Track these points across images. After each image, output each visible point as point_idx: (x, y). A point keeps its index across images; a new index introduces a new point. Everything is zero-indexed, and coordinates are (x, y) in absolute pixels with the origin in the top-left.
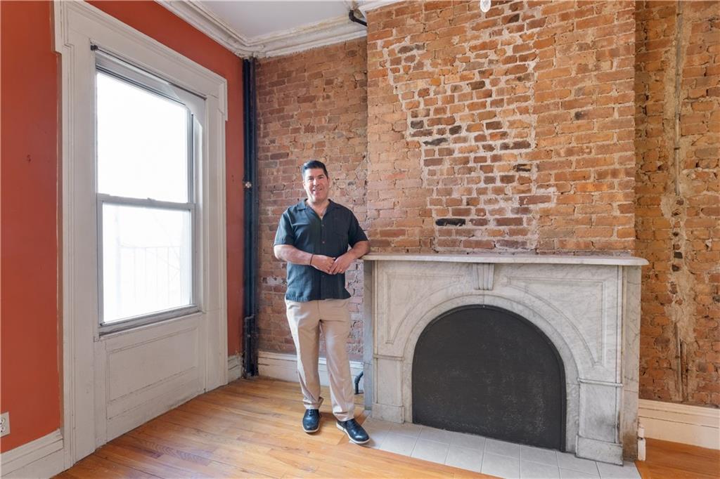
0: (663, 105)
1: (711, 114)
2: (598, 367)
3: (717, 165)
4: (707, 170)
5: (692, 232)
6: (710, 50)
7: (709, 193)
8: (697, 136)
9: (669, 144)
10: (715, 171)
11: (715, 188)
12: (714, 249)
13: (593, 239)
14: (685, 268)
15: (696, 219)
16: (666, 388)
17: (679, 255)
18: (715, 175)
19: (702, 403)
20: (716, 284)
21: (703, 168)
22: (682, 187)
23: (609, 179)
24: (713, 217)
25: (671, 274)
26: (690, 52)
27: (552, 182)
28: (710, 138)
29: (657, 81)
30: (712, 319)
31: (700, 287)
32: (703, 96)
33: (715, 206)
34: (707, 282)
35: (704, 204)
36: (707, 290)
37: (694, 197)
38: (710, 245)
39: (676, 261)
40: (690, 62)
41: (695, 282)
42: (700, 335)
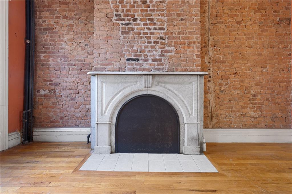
0: (205, 25)
1: (218, 29)
2: (191, 116)
4: (217, 48)
5: (214, 69)
6: (218, 8)
7: (218, 56)
8: (215, 37)
9: (207, 38)
10: (220, 48)
11: (220, 54)
12: (220, 75)
13: (187, 68)
14: (212, 81)
15: (215, 65)
16: (207, 124)
17: (210, 77)
18: (220, 50)
19: (217, 127)
20: (220, 86)
21: (217, 47)
22: (211, 53)
23: (192, 45)
24: (219, 64)
25: (208, 83)
26: (212, 8)
27: (173, 45)
28: (218, 38)
29: (203, 16)
30: (220, 98)
31: (216, 88)
32: (216, 23)
33: (220, 60)
34: (218, 86)
35: (217, 59)
36: (218, 89)
37: (214, 57)
38: (218, 73)
39: (209, 79)
40: (212, 11)
41: (215, 86)
42: (217, 104)
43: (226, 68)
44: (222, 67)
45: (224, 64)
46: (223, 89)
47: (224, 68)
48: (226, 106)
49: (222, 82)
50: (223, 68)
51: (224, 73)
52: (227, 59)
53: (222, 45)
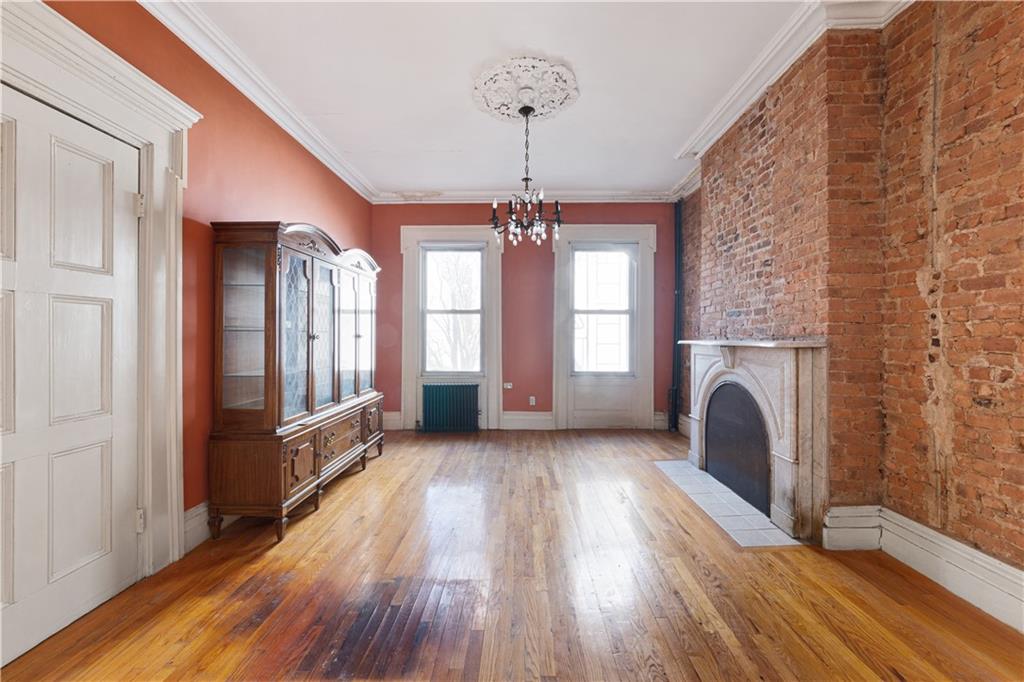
0: (919, 160)
1: (970, 157)
3: (980, 222)
4: (964, 231)
5: (949, 313)
6: (970, 75)
7: (967, 261)
8: (954, 190)
10: (976, 230)
11: (975, 253)
12: (975, 334)
13: (805, 325)
14: (942, 358)
15: (953, 297)
16: (924, 508)
17: (936, 343)
18: (977, 235)
19: (960, 537)
20: (976, 381)
21: (961, 230)
22: (941, 257)
24: (973, 292)
25: (927, 366)
26: (948, 86)
28: (970, 188)
29: (914, 133)
30: (972, 427)
31: (959, 383)
32: (960, 137)
33: (974, 277)
34: (965, 378)
35: (961, 276)
36: (965, 389)
37: (950, 267)
38: (970, 328)
39: (933, 350)
40: (947, 99)
41: (954, 377)
42: (959, 447)
43: (1003, 308)
44: (983, 304)
45: (996, 291)
46: (985, 391)
47: (991, 309)
48: (1002, 466)
49: (986, 364)
50: (987, 307)
51: (991, 327)
52: (1009, 267)
53: (992, 212)
